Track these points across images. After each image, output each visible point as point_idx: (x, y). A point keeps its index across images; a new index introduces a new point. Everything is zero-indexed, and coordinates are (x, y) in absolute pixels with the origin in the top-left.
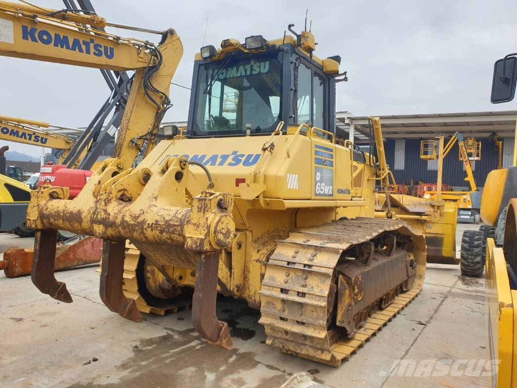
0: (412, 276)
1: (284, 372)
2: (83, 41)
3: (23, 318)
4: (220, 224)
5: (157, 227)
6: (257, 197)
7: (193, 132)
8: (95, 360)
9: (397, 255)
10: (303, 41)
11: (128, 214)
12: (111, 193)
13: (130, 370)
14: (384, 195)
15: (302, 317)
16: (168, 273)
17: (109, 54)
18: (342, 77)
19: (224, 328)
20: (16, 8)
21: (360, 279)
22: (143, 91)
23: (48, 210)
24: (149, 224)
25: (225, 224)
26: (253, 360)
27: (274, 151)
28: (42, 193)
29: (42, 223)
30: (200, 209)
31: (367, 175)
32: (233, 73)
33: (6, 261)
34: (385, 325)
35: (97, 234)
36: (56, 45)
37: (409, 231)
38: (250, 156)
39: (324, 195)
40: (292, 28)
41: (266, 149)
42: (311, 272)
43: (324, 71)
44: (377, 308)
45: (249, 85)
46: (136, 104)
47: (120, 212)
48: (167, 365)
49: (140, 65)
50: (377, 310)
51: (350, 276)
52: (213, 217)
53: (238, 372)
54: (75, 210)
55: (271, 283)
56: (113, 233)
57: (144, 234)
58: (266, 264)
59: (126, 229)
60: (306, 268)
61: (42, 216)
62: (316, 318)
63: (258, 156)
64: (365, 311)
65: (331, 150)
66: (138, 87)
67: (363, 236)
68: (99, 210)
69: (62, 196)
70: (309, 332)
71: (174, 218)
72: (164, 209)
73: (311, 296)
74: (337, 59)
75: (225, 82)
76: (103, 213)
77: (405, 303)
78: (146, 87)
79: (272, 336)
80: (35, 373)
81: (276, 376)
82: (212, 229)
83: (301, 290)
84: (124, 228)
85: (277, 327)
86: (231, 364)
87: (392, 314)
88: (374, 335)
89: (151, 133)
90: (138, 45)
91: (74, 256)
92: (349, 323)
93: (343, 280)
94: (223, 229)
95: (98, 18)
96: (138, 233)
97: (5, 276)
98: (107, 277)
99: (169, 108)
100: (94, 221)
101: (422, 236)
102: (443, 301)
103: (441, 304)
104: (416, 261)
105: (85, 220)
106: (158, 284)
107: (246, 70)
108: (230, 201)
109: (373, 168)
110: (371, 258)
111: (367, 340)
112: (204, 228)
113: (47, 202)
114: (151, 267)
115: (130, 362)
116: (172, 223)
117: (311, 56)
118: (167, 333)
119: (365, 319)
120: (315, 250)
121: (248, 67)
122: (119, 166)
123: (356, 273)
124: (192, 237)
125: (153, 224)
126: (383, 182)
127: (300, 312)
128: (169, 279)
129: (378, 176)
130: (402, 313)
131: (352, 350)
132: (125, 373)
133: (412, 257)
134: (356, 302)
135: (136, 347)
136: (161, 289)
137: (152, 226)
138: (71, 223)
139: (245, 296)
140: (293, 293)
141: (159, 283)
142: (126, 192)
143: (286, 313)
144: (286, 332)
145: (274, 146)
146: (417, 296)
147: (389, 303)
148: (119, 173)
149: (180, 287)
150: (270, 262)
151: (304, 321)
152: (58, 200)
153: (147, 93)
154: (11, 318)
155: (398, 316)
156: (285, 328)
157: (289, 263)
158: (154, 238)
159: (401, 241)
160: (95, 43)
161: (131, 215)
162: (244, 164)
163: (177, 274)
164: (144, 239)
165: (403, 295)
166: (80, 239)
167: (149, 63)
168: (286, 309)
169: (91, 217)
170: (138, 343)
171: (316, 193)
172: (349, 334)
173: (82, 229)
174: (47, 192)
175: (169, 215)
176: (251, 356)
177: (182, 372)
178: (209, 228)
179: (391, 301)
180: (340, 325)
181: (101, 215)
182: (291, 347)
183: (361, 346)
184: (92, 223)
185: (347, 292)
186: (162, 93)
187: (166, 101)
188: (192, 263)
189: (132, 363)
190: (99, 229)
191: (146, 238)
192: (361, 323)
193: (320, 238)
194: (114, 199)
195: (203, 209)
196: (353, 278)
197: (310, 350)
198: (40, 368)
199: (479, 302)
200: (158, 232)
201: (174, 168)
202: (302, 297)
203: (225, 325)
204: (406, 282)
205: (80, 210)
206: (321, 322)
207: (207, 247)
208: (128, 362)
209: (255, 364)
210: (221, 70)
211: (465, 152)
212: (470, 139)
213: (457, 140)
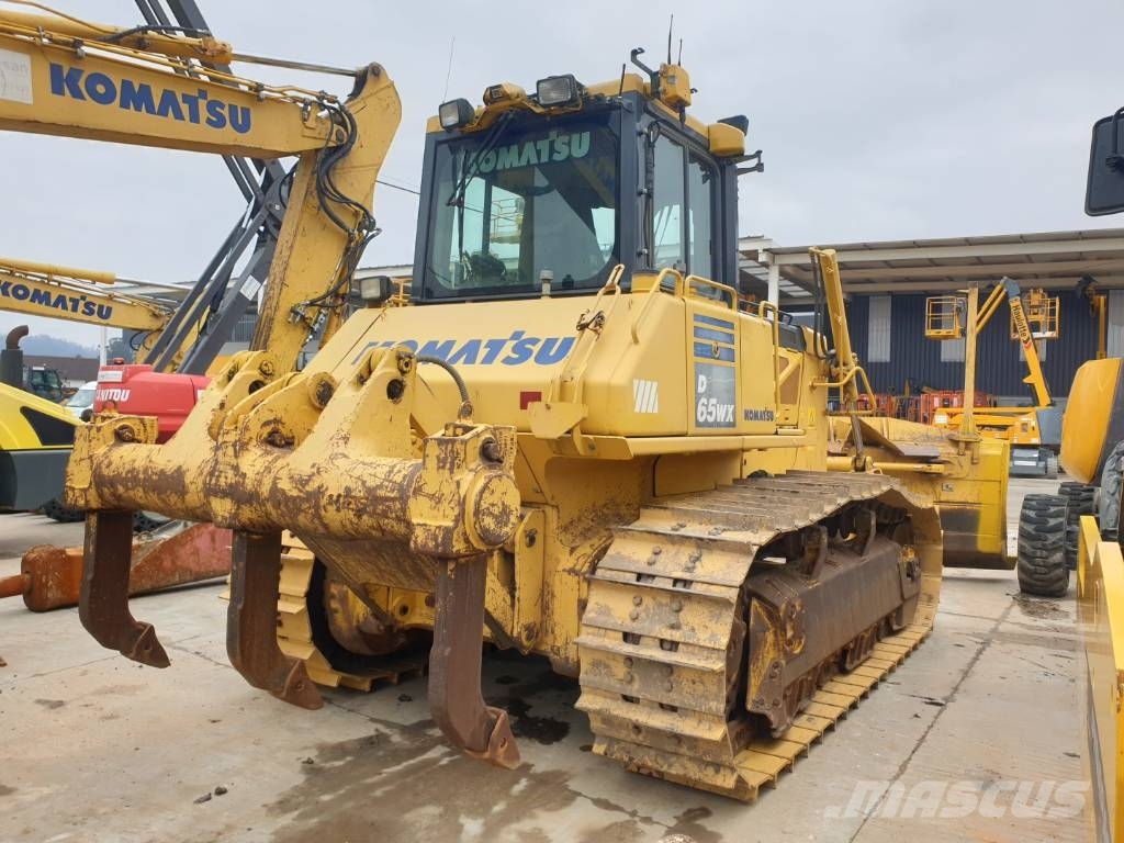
0: (909, 599)
1: (633, 814)
2: (183, 95)
3: (64, 699)
4: (485, 495)
5: (350, 503)
6: (568, 432)
7: (426, 291)
8: (220, 792)
9: (878, 551)
10: (663, 84)
11: (284, 474)
12: (247, 428)
13: (296, 813)
14: (847, 420)
15: (671, 694)
16: (377, 602)
17: (240, 122)
18: (752, 163)
19: (499, 722)
20: (38, 26)
21: (798, 608)
22: (316, 202)
23: (113, 467)
24: (331, 496)
25: (498, 494)
26: (566, 788)
27: (604, 331)
28: (99, 429)
29: (101, 496)
30: (441, 464)
31: (809, 376)
32: (510, 159)
33: (27, 576)
34: (853, 706)
35: (220, 519)
36: (124, 105)
37: (905, 500)
38: (550, 342)
39: (717, 424)
40: (639, 57)
41: (586, 326)
42: (689, 596)
43: (711, 149)
44: (836, 670)
45: (547, 183)
46: (301, 230)
47: (268, 469)
48: (377, 801)
49: (309, 145)
50: (835, 674)
51: (775, 601)
52: (471, 479)
53: (532, 816)
54: (170, 468)
55: (601, 620)
56: (254, 516)
57: (320, 518)
58: (590, 577)
59: (282, 506)
60: (679, 588)
61: (99, 480)
62: (702, 696)
63: (568, 343)
64: (810, 678)
65: (731, 326)
66: (304, 193)
67: (803, 514)
68: (221, 467)
69: (142, 437)
70: (687, 727)
71: (387, 483)
72: (364, 464)
73: (690, 648)
74: (740, 122)
75: (493, 179)
76: (230, 473)
77: (896, 657)
78: (322, 192)
79: (606, 737)
80: (91, 822)
81: (616, 823)
82: (470, 507)
83: (668, 635)
84: (277, 505)
85: (617, 717)
86: (516, 797)
87: (868, 683)
88: (830, 729)
89: (335, 293)
90: (303, 101)
91: (173, 563)
92: (775, 705)
93: (760, 610)
94: (493, 505)
95: (216, 44)
96: (309, 516)
97: (24, 607)
98: (243, 611)
99: (373, 236)
100: (211, 491)
101: (932, 509)
102: (980, 652)
103: (976, 659)
104: (919, 565)
105: (192, 488)
106: (355, 623)
107: (539, 153)
108: (509, 442)
109: (823, 361)
110: (821, 560)
111: (816, 742)
112: (452, 505)
113: (110, 450)
114: (340, 587)
115: (298, 797)
116: (381, 493)
117: (682, 118)
118: (377, 730)
119: (810, 695)
120: (699, 547)
121: (544, 145)
122: (265, 368)
123: (788, 595)
124: (425, 525)
125: (339, 496)
126: (846, 391)
127: (667, 685)
128: (378, 614)
129: (833, 379)
130: (891, 679)
131: (781, 763)
132: (287, 819)
133: (911, 556)
134: (790, 658)
135: (309, 762)
136: (362, 634)
137: (338, 500)
138: (163, 496)
139: (545, 648)
140: (650, 641)
141: (358, 621)
142: (280, 427)
143: (636, 685)
144: (637, 728)
145: (602, 318)
146: (922, 641)
147: (863, 657)
148: (264, 385)
149: (402, 630)
150: (599, 573)
151: (676, 704)
152: (133, 445)
153: (323, 205)
154: (39, 702)
155: (882, 686)
156: (634, 719)
157: (640, 576)
158: (344, 526)
159: (887, 522)
160: (209, 99)
161: (292, 478)
162: (537, 360)
163: (395, 603)
164: (321, 530)
165: (891, 640)
166: (186, 526)
167: (328, 140)
168: (636, 676)
169: (204, 483)
170: (312, 754)
171: (697, 421)
172: (775, 730)
173: (187, 507)
174: (108, 427)
175: (375, 476)
176: (561, 780)
177: (409, 817)
178: (462, 503)
179: (865, 653)
180: (755, 710)
181: (226, 478)
182: (649, 760)
183: (801, 755)
184: (207, 495)
185: (770, 637)
186: (357, 205)
187: (367, 222)
188: (428, 579)
189: (302, 799)
190: (222, 508)
191: (326, 526)
192: (802, 705)
193: (709, 519)
194: (254, 442)
195: (450, 462)
196: (783, 606)
197: (689, 765)
198: (102, 810)
199: (1059, 652)
200: (351, 514)
201: (385, 371)
202: (670, 650)
203: (502, 715)
204: (899, 610)
205: (180, 467)
206: (713, 705)
207: (458, 546)
208: (293, 796)
209: (570, 797)
210: (484, 152)
211: (1024, 322)
212: (1035, 292)
213: (1006, 293)
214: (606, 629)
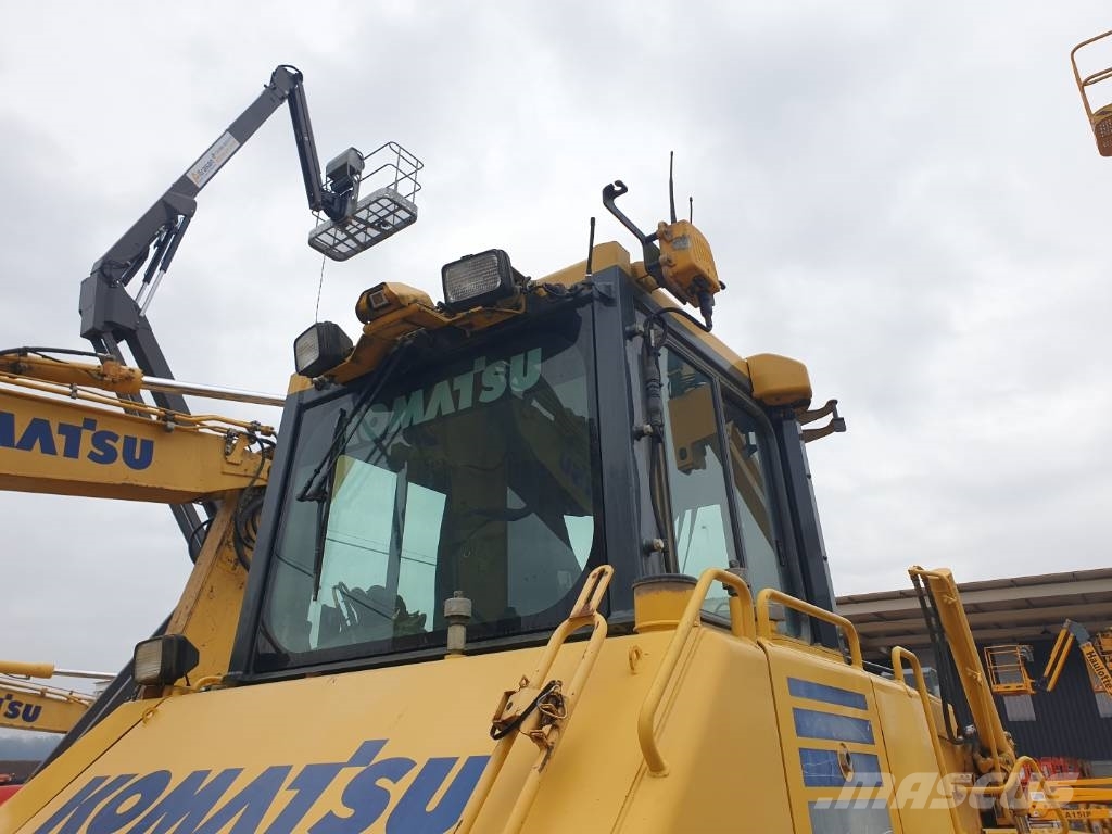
2: (62, 424)
10: (665, 253)
17: (137, 457)
18: (825, 421)
22: (233, 555)
40: (619, 202)
41: (516, 724)
43: (756, 392)
45: (524, 505)
49: (231, 484)
63: (476, 765)
65: (858, 700)
66: (218, 542)
78: (240, 541)
90: (228, 432)
95: (120, 369)
107: (456, 396)
109: (958, 747)
121: (465, 384)
153: (241, 556)
160: (98, 429)
167: (256, 477)
211: (1105, 671)
212: (1103, 636)
213: (1075, 639)
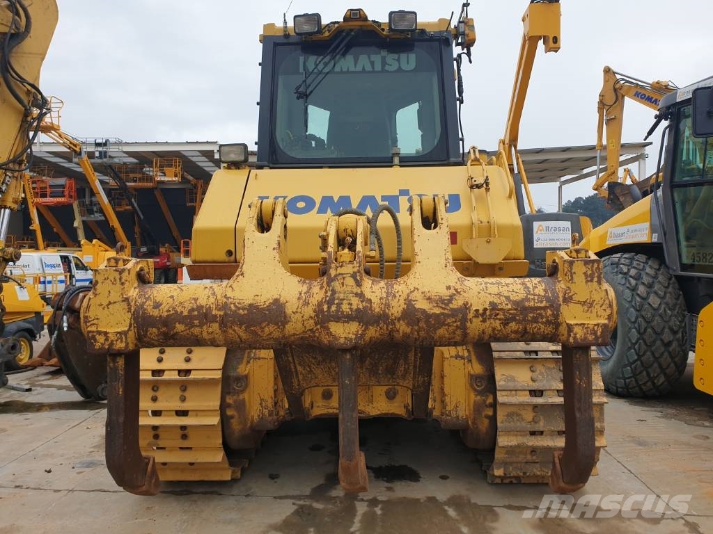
1: (537, 508)
10: (466, 30)
11: (418, 296)
23: (164, 307)
24: (477, 311)
26: (477, 505)
27: (490, 189)
29: (141, 336)
32: (348, 64)
35: (343, 340)
47: (390, 294)
54: (264, 302)
55: (511, 385)
56: (378, 335)
57: (465, 329)
59: (421, 324)
61: (142, 322)
68: (341, 296)
71: (531, 297)
76: (354, 300)
84: (412, 322)
86: (460, 519)
100: (328, 317)
105: (295, 317)
107: (372, 63)
118: (293, 504)
121: (376, 59)
125: (485, 310)
137: (484, 313)
140: (551, 393)
143: (542, 424)
145: (489, 182)
158: (483, 334)
168: (541, 417)
169: (318, 312)
173: (284, 335)
175: (515, 293)
176: (466, 501)
181: (350, 304)
184: (323, 322)
187: (39, 101)
190: (345, 330)
205: (277, 300)
209: (489, 510)
214: (516, 390)
